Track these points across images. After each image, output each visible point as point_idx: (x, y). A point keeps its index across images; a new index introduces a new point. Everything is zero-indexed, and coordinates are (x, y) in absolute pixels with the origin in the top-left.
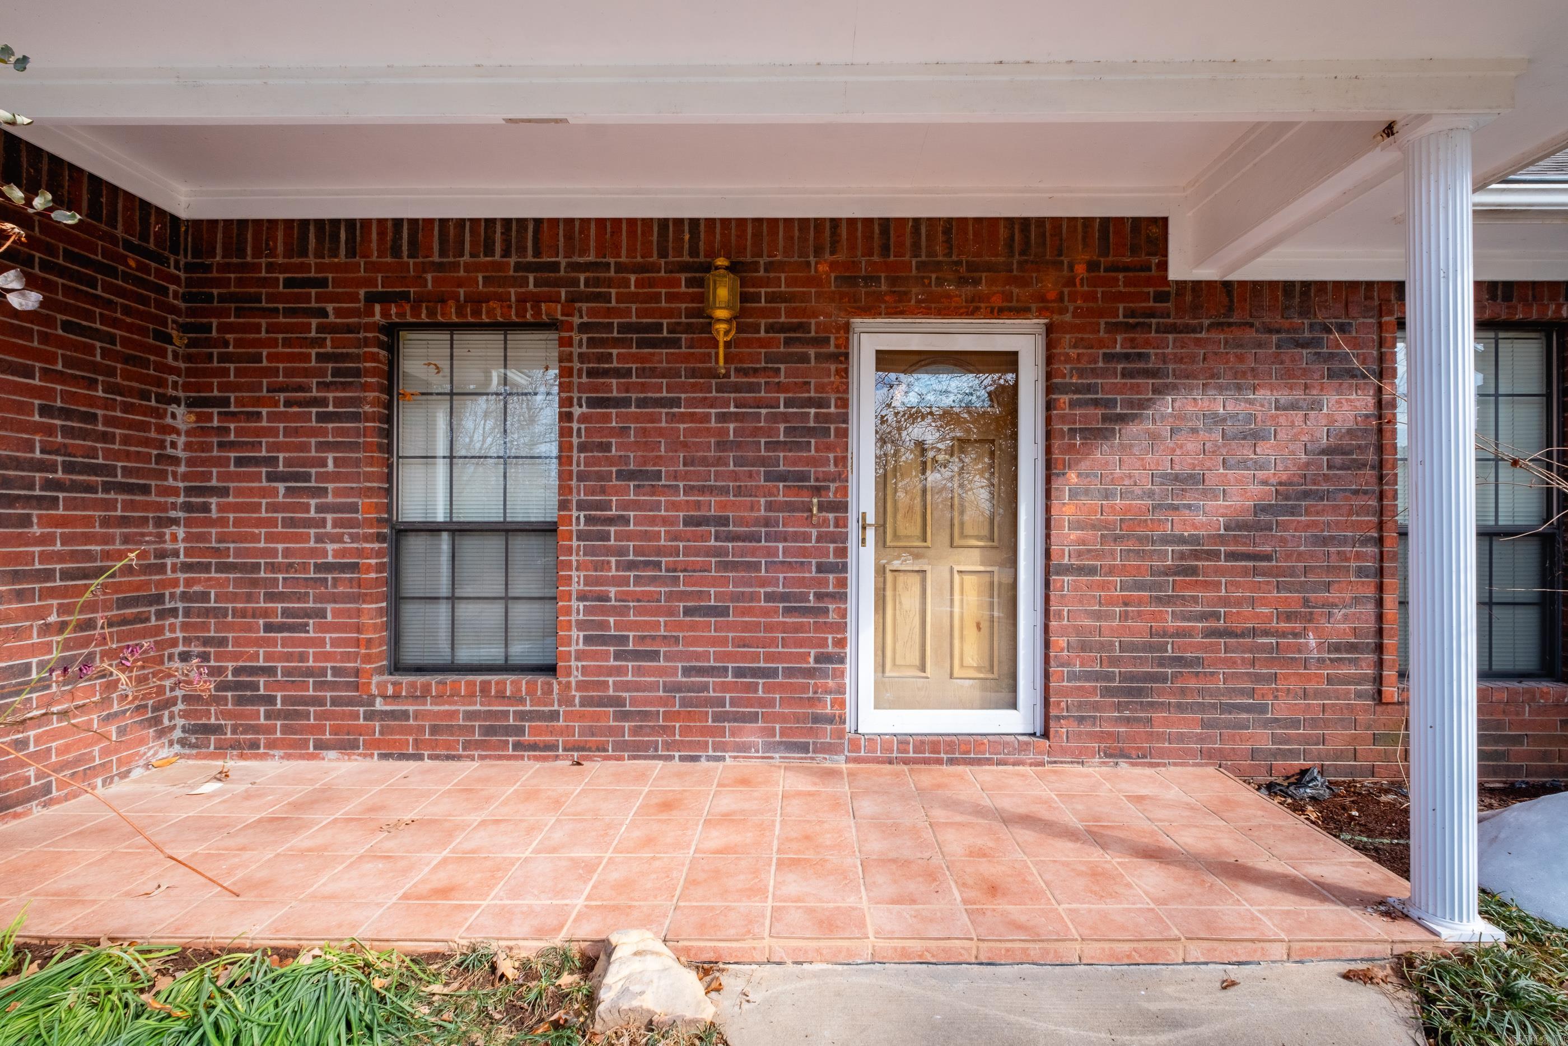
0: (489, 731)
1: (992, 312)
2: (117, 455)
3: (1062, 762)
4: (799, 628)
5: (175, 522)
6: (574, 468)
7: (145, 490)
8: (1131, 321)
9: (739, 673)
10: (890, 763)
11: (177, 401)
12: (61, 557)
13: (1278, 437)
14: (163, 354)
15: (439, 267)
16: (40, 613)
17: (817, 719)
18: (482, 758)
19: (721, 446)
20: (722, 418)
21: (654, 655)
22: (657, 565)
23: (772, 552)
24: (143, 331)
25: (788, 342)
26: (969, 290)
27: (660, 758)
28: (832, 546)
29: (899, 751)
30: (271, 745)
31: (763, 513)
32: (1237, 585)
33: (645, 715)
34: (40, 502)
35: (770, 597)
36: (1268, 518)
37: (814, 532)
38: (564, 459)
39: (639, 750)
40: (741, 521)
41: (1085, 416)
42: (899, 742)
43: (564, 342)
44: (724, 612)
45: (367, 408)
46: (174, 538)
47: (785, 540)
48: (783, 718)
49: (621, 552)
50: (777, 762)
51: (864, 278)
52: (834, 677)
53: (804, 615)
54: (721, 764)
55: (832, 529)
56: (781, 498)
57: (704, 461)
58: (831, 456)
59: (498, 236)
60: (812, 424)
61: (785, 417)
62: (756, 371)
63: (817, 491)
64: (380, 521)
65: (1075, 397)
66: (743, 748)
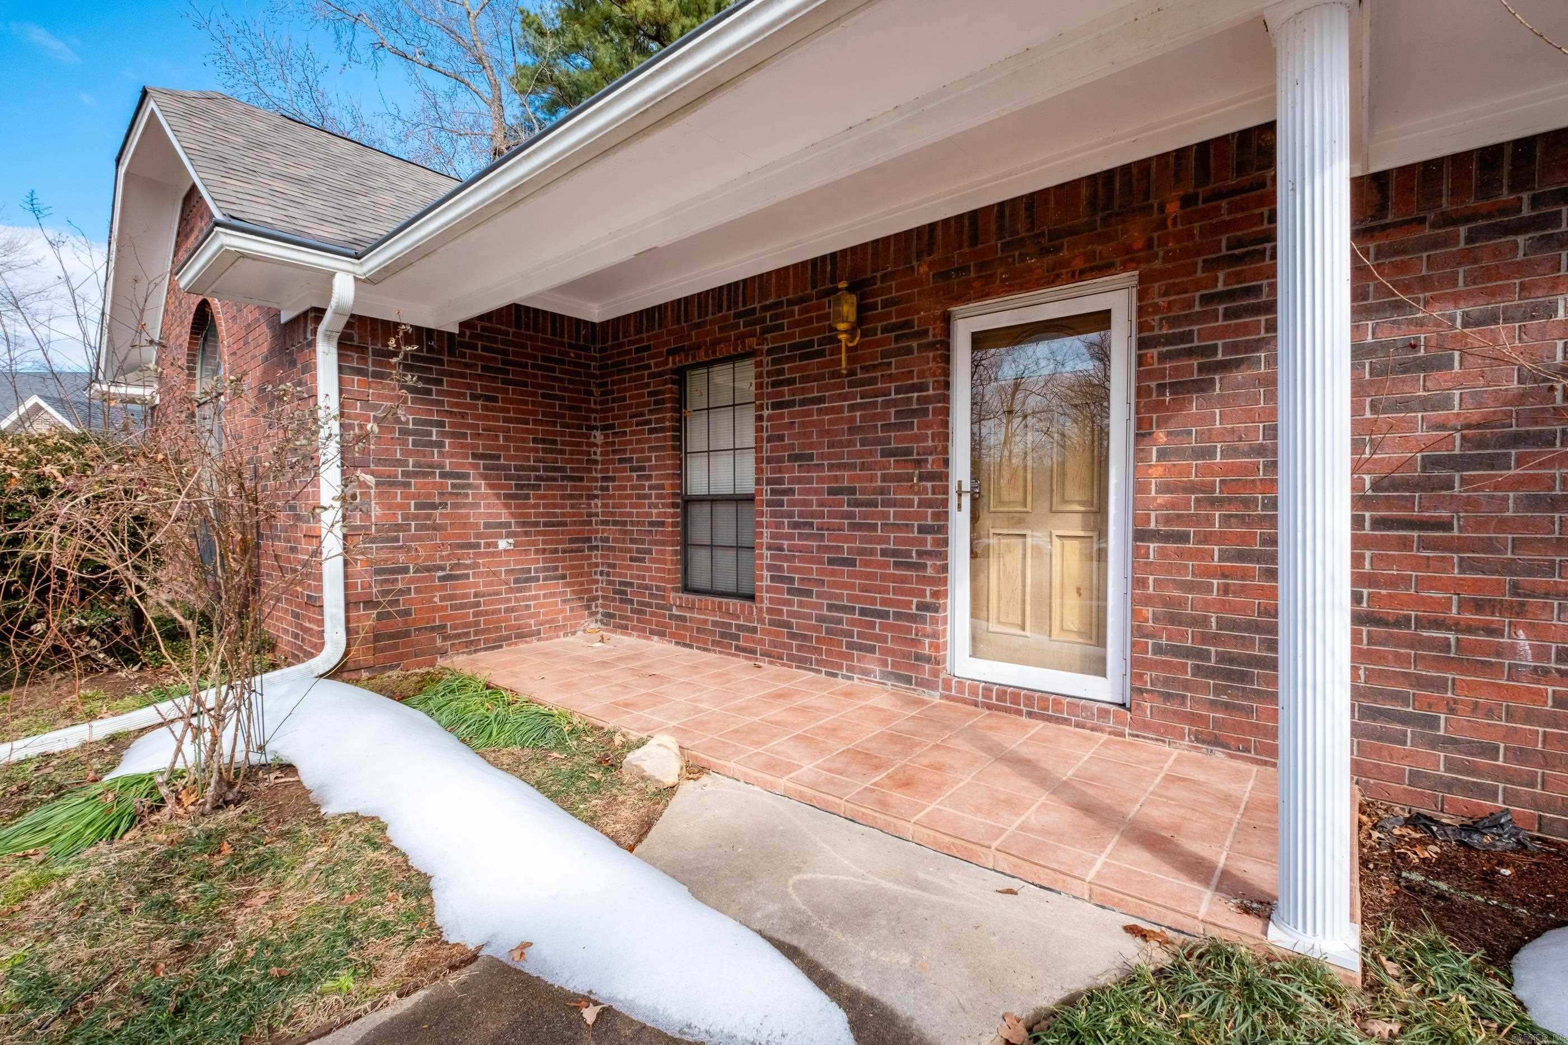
0: (723, 635)
1: (1073, 276)
2: (568, 461)
3: (1144, 737)
4: (904, 580)
5: (596, 497)
6: (764, 454)
7: (581, 479)
8: (1236, 252)
9: (863, 612)
10: (976, 705)
11: (596, 428)
12: (543, 515)
13: (1466, 363)
14: (588, 402)
15: (698, 326)
16: (534, 543)
17: (918, 657)
18: (721, 652)
19: (852, 430)
20: (852, 408)
21: (808, 593)
22: (811, 525)
23: (885, 516)
24: (578, 391)
25: (898, 339)
26: (1050, 259)
27: (813, 670)
28: (930, 510)
29: (984, 696)
30: (633, 628)
31: (879, 483)
32: (1389, 561)
33: (804, 637)
34: (534, 487)
35: (884, 553)
36: (1445, 473)
37: (916, 499)
38: (758, 449)
39: (802, 663)
40: (864, 491)
41: (1176, 369)
42: (984, 689)
43: (759, 365)
44: (851, 563)
45: (668, 424)
46: (596, 506)
47: (895, 506)
48: (893, 653)
49: (791, 515)
50: (889, 688)
51: (957, 270)
52: (931, 623)
53: (908, 570)
54: (850, 682)
55: (930, 496)
56: (892, 471)
57: (841, 444)
58: (929, 432)
59: (725, 297)
60: (915, 407)
61: (895, 403)
62: (874, 366)
63: (919, 463)
64: (674, 495)
65: (1165, 349)
66: (865, 672)
